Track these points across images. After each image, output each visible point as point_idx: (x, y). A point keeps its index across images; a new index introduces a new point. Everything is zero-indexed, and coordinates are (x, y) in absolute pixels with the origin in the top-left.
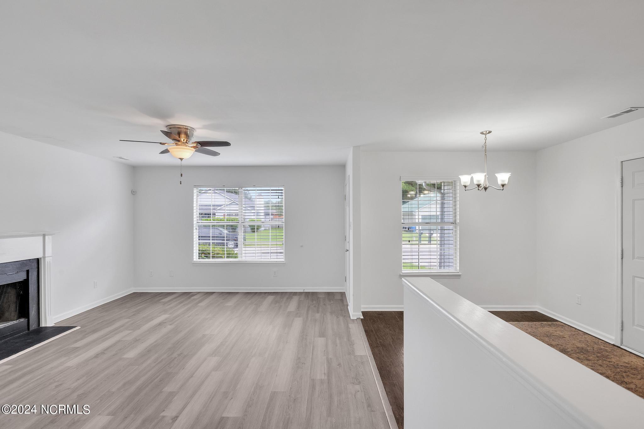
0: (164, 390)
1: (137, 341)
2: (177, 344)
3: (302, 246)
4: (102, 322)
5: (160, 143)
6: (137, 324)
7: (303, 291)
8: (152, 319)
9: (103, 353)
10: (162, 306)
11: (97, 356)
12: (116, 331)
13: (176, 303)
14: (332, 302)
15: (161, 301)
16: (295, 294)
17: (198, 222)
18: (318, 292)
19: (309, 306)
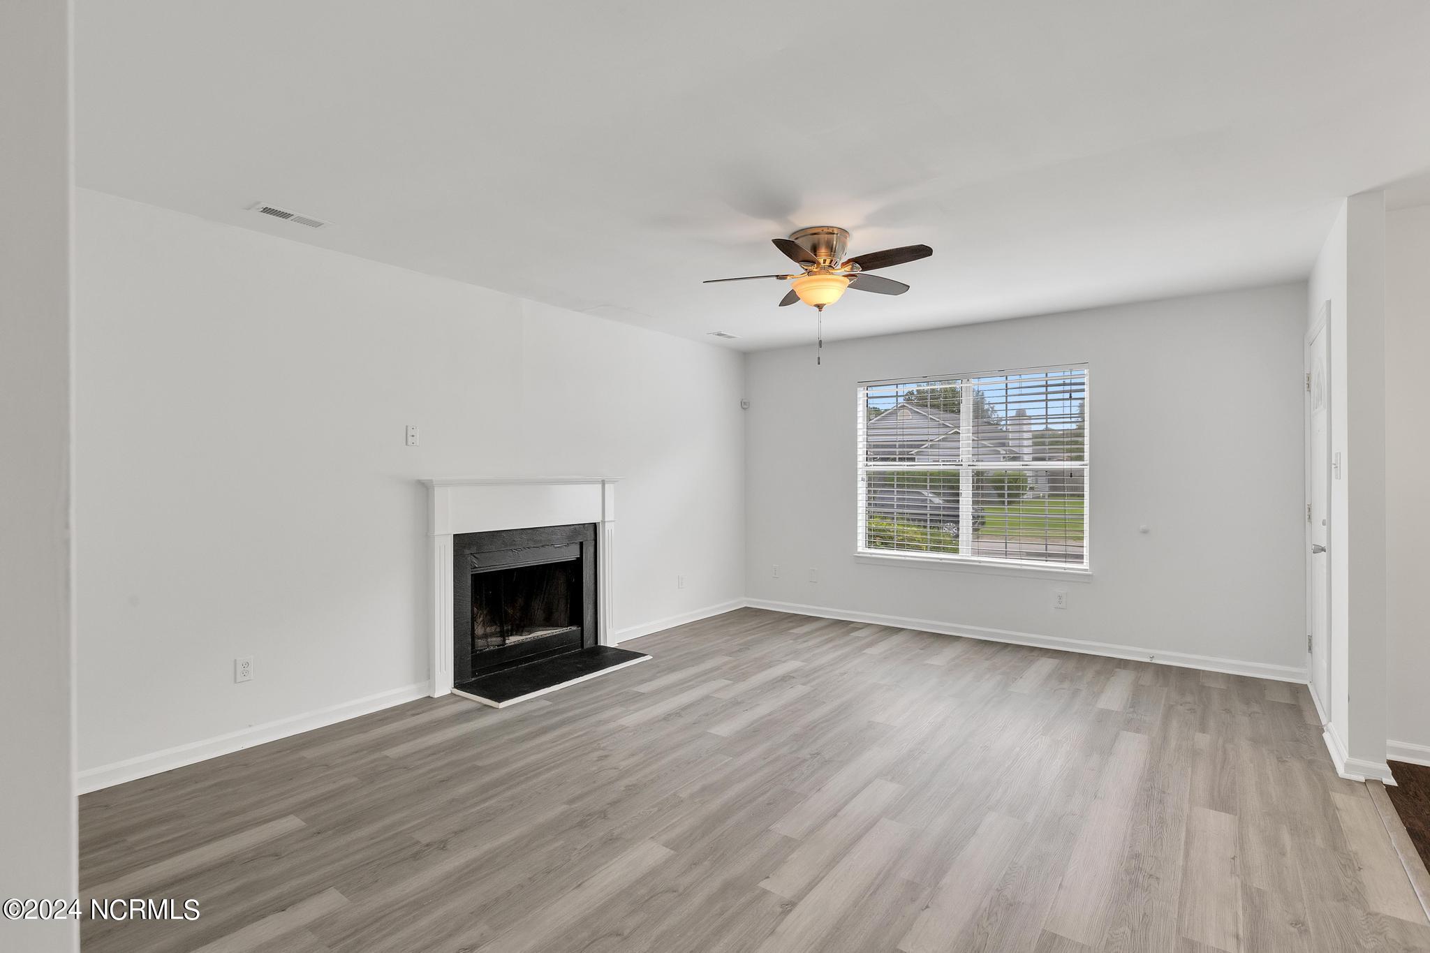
0: (772, 827)
1: (736, 703)
2: (811, 729)
3: (1145, 532)
4: (687, 654)
5: (777, 276)
6: (743, 669)
7: (1148, 660)
8: (770, 666)
9: (678, 713)
10: (791, 641)
11: (667, 718)
12: (705, 677)
13: (818, 640)
14: (1256, 708)
15: (791, 631)
16: (1123, 664)
17: (867, 465)
18: (1204, 671)
19: (1172, 706)
